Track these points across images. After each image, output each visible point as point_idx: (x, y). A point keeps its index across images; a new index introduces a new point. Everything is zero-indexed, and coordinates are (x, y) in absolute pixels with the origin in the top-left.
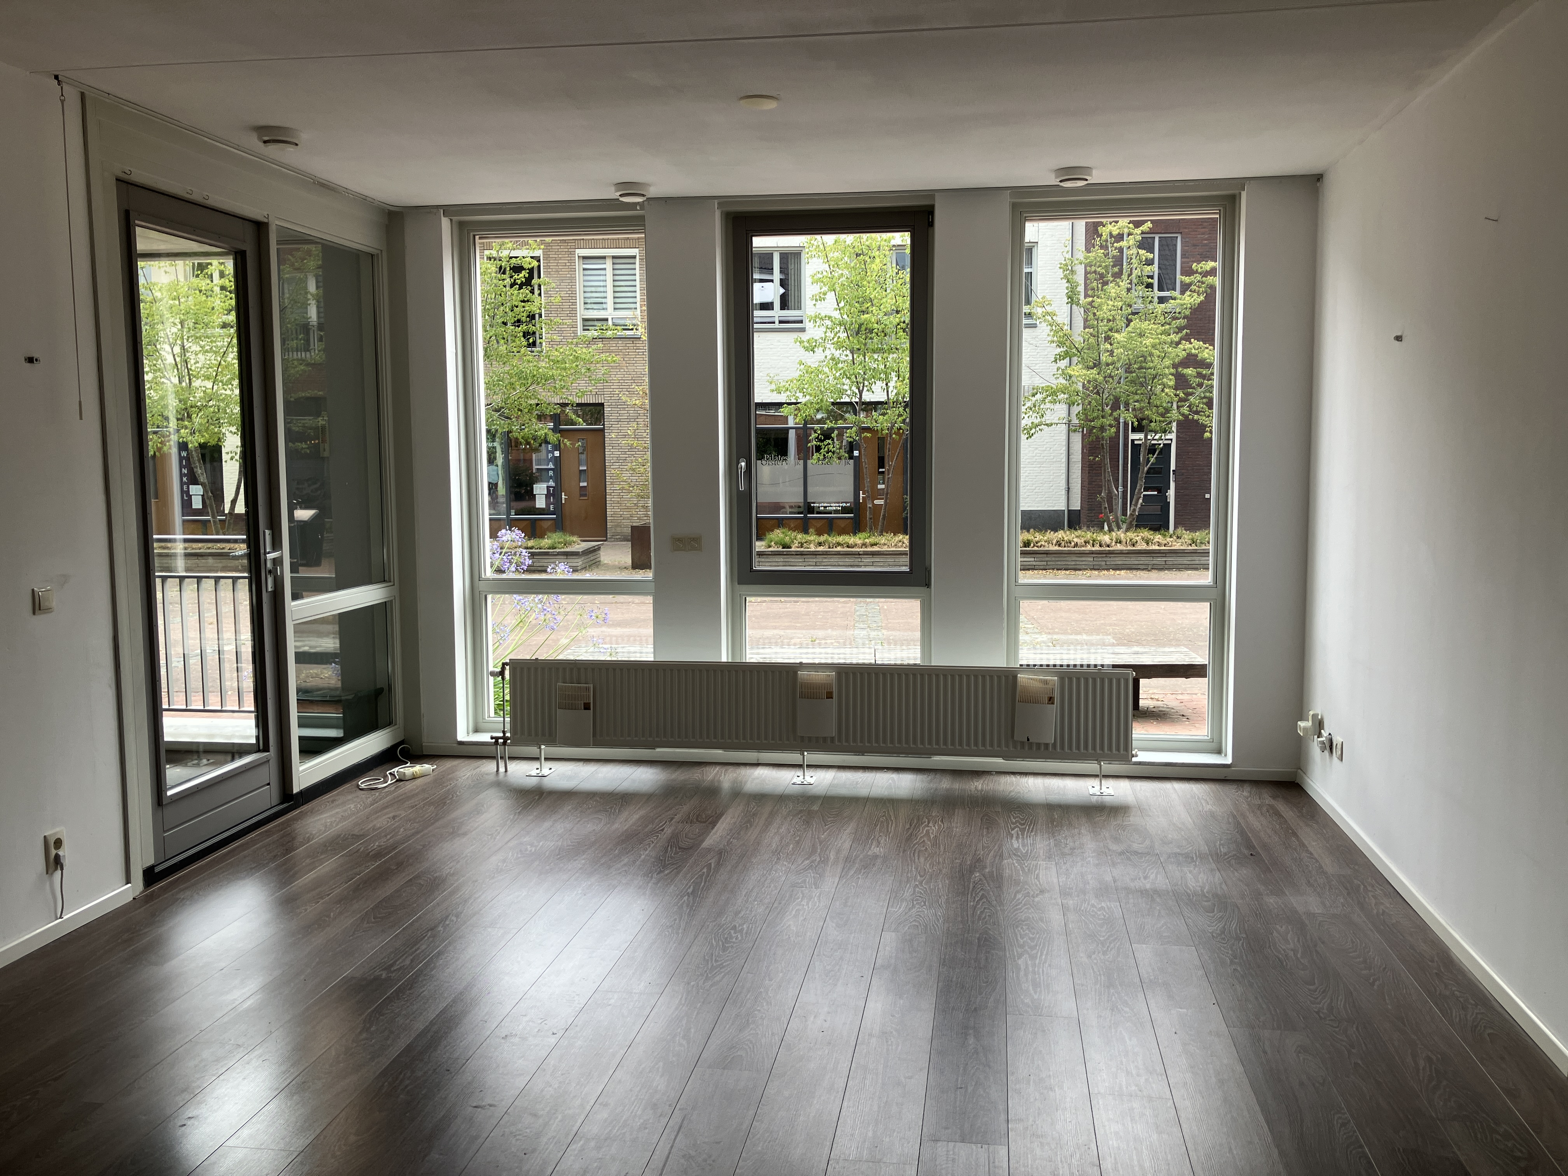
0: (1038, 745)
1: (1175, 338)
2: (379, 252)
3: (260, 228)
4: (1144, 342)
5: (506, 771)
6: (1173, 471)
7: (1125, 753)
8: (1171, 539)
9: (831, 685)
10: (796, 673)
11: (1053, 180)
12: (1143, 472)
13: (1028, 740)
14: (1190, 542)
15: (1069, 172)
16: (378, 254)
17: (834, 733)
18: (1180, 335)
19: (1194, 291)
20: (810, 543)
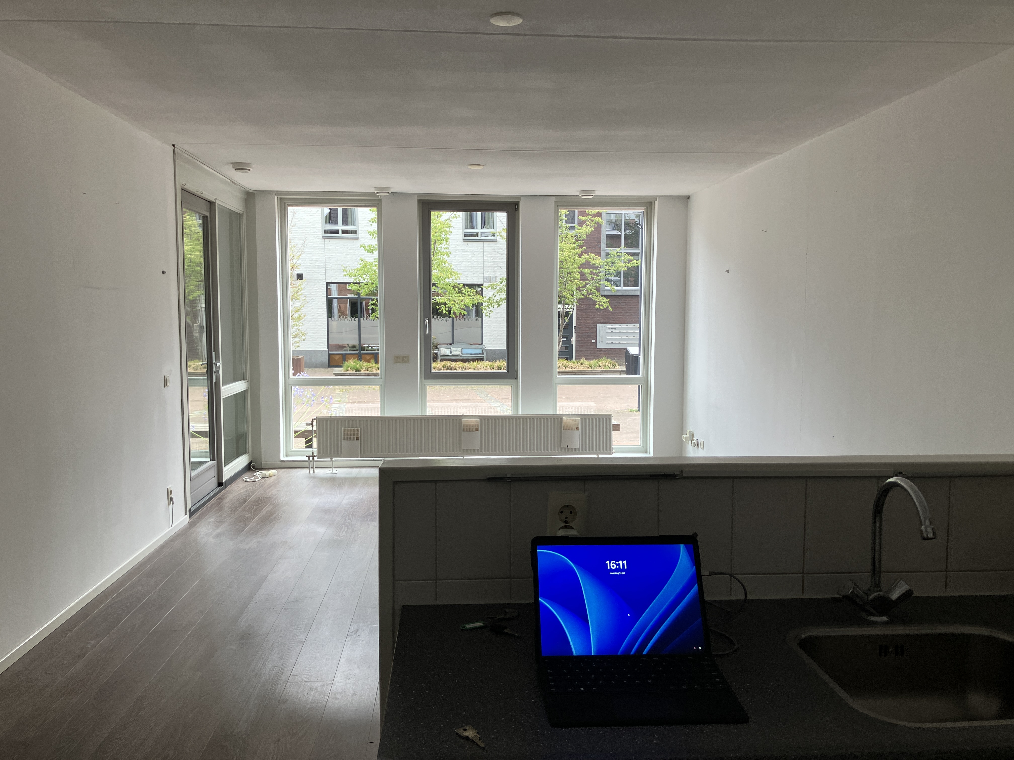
0: (572, 449)
1: (579, 251)
2: (243, 213)
3: (211, 204)
4: (564, 254)
5: (314, 472)
6: (575, 326)
7: (609, 451)
8: (578, 365)
9: (477, 425)
10: (460, 420)
11: (577, 194)
12: (562, 327)
13: (568, 447)
14: (588, 366)
15: (587, 192)
16: (242, 214)
17: (479, 448)
18: (581, 250)
19: (588, 225)
20: (372, 369)
